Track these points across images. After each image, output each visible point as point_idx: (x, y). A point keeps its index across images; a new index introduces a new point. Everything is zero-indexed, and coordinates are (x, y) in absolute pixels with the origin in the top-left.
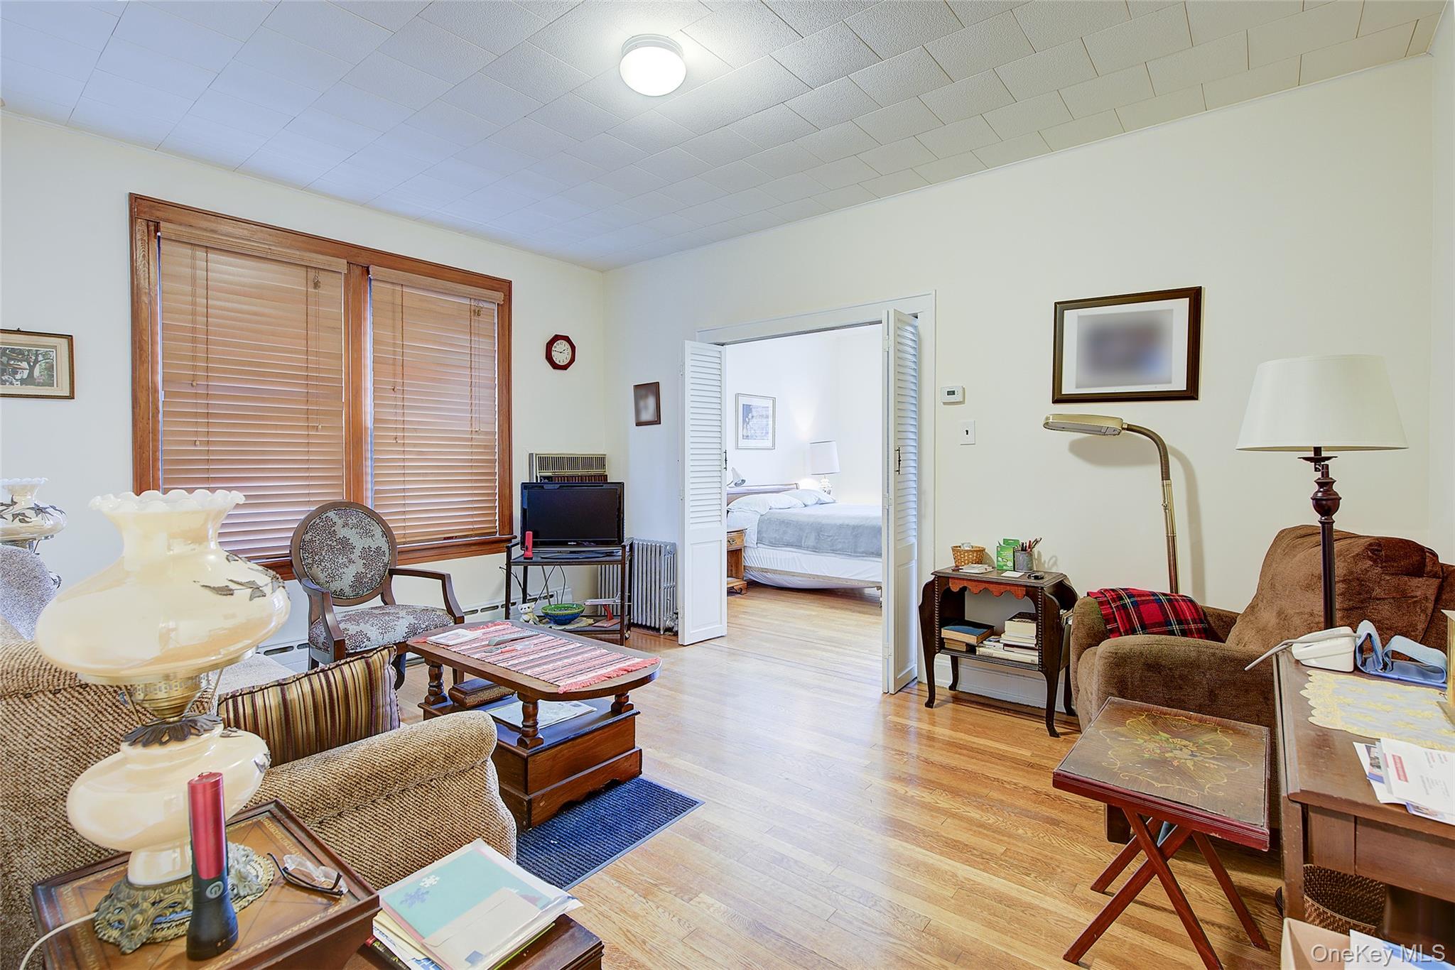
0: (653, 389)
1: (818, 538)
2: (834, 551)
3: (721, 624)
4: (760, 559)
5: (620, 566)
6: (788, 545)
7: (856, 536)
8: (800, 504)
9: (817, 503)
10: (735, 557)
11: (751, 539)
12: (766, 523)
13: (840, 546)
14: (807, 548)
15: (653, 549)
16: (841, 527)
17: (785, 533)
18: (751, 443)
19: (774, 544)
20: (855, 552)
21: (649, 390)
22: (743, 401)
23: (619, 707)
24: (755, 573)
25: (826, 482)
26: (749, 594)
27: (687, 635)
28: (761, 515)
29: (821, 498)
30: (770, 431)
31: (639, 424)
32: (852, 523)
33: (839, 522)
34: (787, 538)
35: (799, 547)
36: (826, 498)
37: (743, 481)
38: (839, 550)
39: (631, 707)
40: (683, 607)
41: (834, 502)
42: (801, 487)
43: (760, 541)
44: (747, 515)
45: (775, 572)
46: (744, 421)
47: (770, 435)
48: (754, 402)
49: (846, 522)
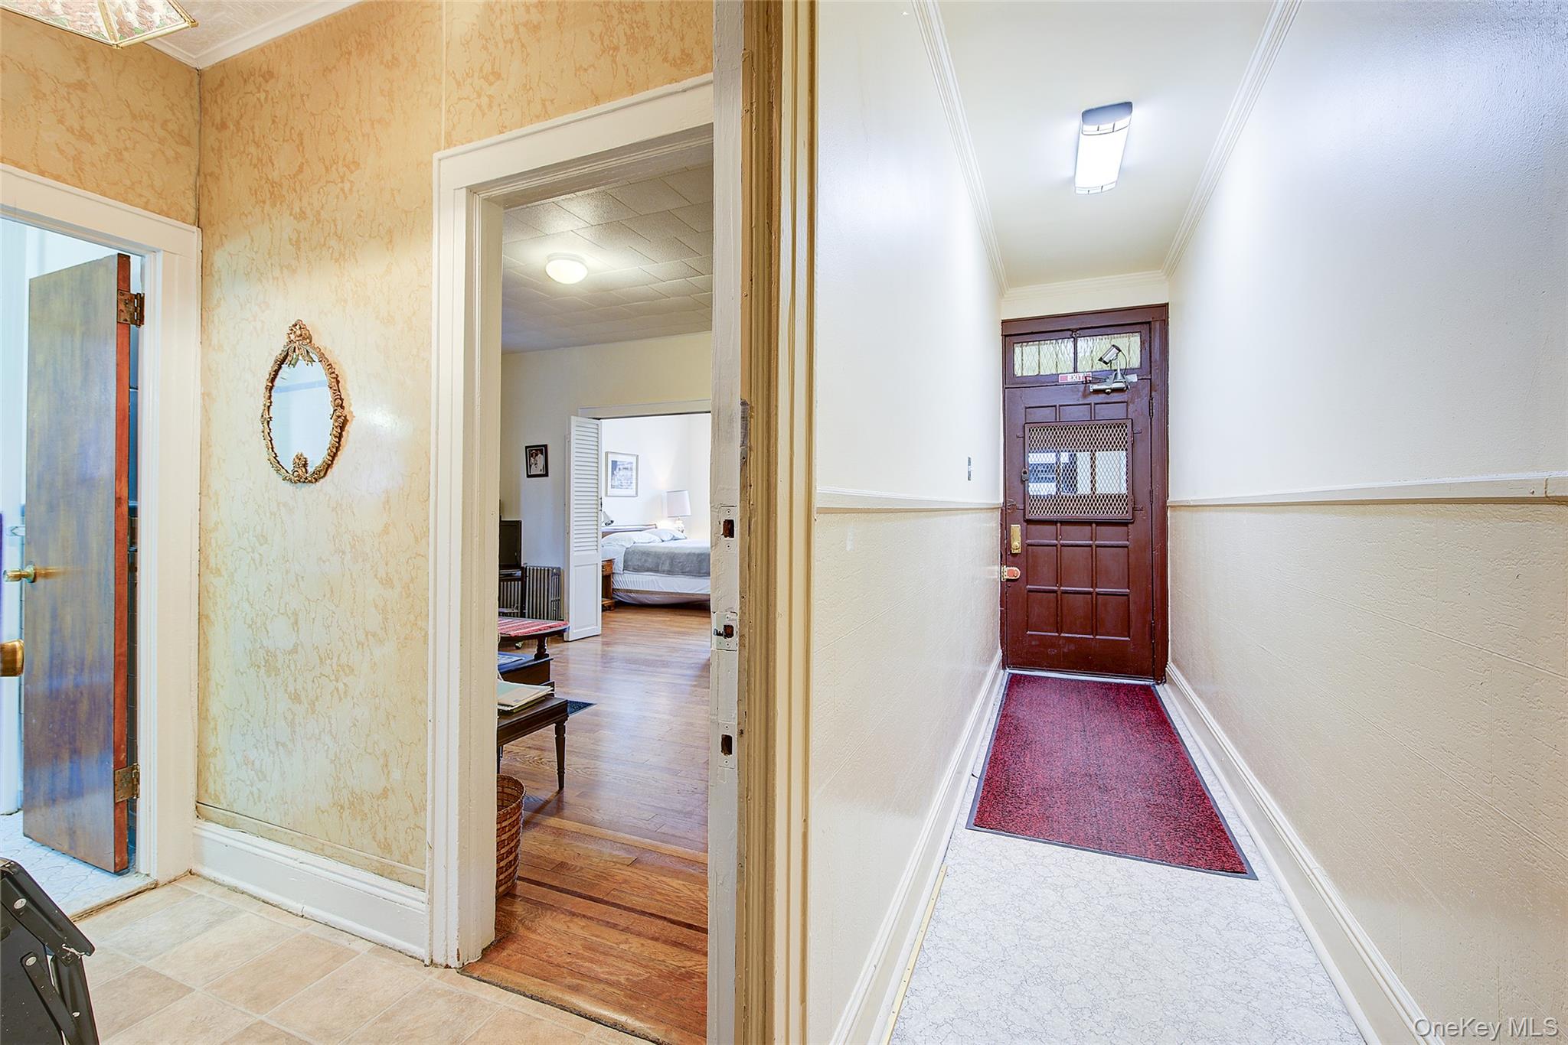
0: (542, 449)
1: (671, 565)
2: (683, 573)
3: (597, 625)
4: (628, 582)
5: (520, 582)
6: (649, 570)
7: (700, 561)
8: (658, 539)
9: (672, 539)
10: (607, 579)
11: (619, 566)
12: (629, 554)
13: (688, 569)
14: (663, 572)
15: (542, 572)
16: (689, 554)
17: (646, 561)
18: (616, 492)
19: (637, 570)
20: (699, 573)
21: (537, 451)
22: (611, 458)
23: (541, 654)
24: (621, 594)
25: (680, 524)
26: (616, 610)
27: (572, 635)
28: (627, 548)
29: (676, 536)
30: (634, 482)
31: (528, 476)
32: (697, 551)
33: (688, 551)
34: (647, 565)
35: (657, 571)
36: (679, 535)
37: (612, 522)
38: (687, 572)
39: (548, 656)
40: (568, 613)
41: (686, 538)
42: (659, 528)
43: (626, 568)
44: (616, 548)
45: (637, 592)
46: (613, 474)
47: (634, 485)
48: (619, 458)
49: (693, 551)
